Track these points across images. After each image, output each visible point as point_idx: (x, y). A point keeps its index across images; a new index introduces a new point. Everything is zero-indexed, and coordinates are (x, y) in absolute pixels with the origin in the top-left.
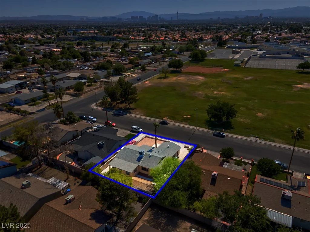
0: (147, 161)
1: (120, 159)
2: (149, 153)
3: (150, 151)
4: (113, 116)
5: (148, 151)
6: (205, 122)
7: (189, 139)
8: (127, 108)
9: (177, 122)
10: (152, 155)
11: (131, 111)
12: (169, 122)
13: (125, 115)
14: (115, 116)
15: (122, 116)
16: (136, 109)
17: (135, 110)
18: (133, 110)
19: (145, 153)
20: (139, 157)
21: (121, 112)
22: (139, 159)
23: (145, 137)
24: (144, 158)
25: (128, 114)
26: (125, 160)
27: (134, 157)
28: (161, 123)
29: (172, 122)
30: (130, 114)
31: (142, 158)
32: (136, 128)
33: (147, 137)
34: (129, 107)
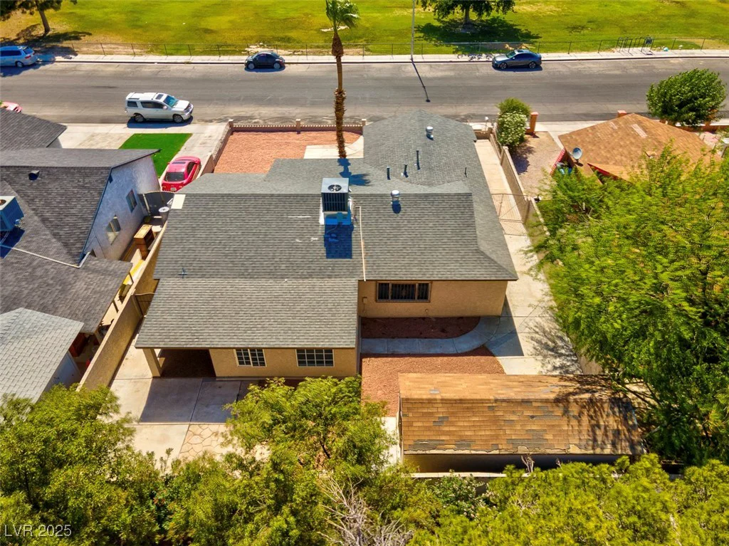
0: (395, 236)
1: (203, 276)
7: (428, 101)
8: (40, 38)
9: (314, 54)
10: (404, 196)
11: (67, 44)
12: (287, 59)
13: (45, 63)
15: (31, 71)
16: (90, 34)
17: (85, 39)
18: (77, 38)
19: (356, 197)
20: (328, 226)
21: (18, 53)
22: (338, 244)
23: (232, 134)
24: (366, 224)
25: (58, 58)
26: (242, 276)
27: (297, 240)
28: (252, 66)
29: (294, 54)
30: (73, 56)
31: (350, 228)
32: (154, 100)
33: (238, 131)
34: (47, 30)
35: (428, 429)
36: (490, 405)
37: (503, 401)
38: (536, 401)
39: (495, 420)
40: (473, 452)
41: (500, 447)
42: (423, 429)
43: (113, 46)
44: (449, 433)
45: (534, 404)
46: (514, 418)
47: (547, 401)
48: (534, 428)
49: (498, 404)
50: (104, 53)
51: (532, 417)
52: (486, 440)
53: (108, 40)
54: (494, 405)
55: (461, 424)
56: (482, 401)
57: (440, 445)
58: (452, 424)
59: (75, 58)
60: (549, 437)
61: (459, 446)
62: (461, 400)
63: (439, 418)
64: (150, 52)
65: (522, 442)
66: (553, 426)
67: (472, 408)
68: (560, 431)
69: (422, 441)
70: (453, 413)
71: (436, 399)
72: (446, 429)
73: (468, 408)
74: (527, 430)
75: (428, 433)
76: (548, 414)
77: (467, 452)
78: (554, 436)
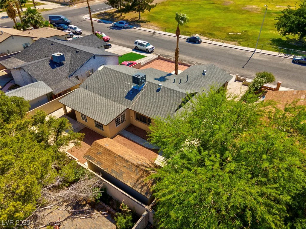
0: (150, 99)
1: (90, 91)
2: (157, 82)
3: (162, 79)
4: (110, 29)
5: (156, 79)
6: (271, 42)
7: (243, 67)
8: (136, 21)
9: (217, 41)
10: (164, 87)
11: (141, 24)
12: (203, 40)
13: (130, 28)
14: (114, 29)
15: (124, 30)
16: (150, 22)
17: (148, 23)
18: (145, 23)
19: (149, 82)
20: (133, 88)
21: (123, 23)
22: (131, 95)
23: (158, 60)
24: (144, 92)
25: (135, 27)
26: (99, 94)
27: (121, 90)
28: (188, 40)
29: (209, 40)
30: (139, 27)
31: (139, 91)
32: (142, 43)
33: (160, 59)
34: (139, 19)
35: (94, 154)
36: (116, 156)
37: (121, 157)
38: (130, 162)
39: (113, 162)
40: (100, 167)
41: (108, 170)
42: (92, 153)
43: (153, 26)
44: (98, 158)
45: (129, 163)
46: (119, 164)
47: (133, 164)
48: (123, 170)
49: (119, 157)
50: (148, 28)
51: (125, 167)
52: (106, 166)
53: (154, 25)
54: (117, 157)
55: (104, 157)
56: (114, 154)
57: (93, 160)
58: (101, 156)
59: (139, 28)
60: (124, 175)
61: (98, 163)
62: (109, 150)
63: (99, 152)
64: (161, 30)
65: (115, 172)
66: (129, 173)
67: (110, 154)
68: (129, 176)
69: (90, 156)
70: (104, 153)
71: (103, 146)
72: (99, 156)
73: (109, 154)
74: (120, 170)
75: (93, 155)
76: (130, 169)
77: (98, 166)
78: (126, 176)
